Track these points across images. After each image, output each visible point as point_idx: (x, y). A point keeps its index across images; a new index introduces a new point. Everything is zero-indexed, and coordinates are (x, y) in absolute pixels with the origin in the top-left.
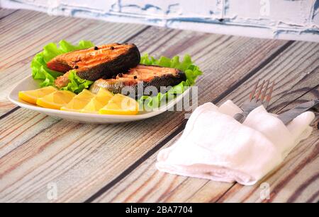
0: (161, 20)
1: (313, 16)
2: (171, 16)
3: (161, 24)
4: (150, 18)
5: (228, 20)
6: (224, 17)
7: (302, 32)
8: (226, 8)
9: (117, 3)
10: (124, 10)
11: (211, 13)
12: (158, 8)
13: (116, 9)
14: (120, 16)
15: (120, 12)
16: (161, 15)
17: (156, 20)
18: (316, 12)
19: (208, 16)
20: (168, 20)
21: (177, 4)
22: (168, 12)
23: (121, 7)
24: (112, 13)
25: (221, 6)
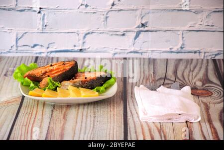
0: (43, 53)
1: (134, 44)
2: (50, 50)
3: (44, 55)
4: (37, 52)
5: (85, 49)
6: (83, 48)
7: (128, 53)
8: (84, 43)
9: (15, 45)
10: (19, 49)
11: (75, 46)
12: (42, 46)
13: (14, 48)
14: (17, 52)
15: (17, 50)
16: (44, 50)
17: (40, 53)
18: (136, 40)
19: (73, 48)
20: (48, 52)
21: (54, 43)
22: (48, 48)
23: (17, 47)
24: (11, 51)
25: (81, 42)
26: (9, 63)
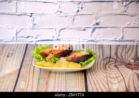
0: (33, 41)
1: (91, 36)
2: (37, 39)
3: (34, 43)
4: (29, 41)
5: (60, 39)
6: (58, 38)
7: (87, 41)
8: (59, 35)
9: (15, 37)
10: (18, 39)
11: (53, 37)
12: (32, 37)
13: (15, 39)
14: (16, 41)
15: (17, 40)
16: (34, 39)
17: (31, 42)
18: (92, 34)
20: (36, 41)
21: (40, 35)
22: (36, 38)
23: (17, 38)
24: (13, 40)
25: (57, 35)
26: (9, 48)
